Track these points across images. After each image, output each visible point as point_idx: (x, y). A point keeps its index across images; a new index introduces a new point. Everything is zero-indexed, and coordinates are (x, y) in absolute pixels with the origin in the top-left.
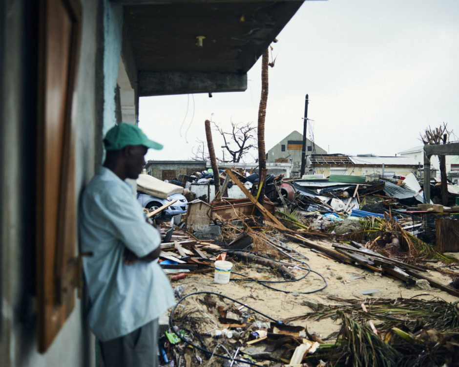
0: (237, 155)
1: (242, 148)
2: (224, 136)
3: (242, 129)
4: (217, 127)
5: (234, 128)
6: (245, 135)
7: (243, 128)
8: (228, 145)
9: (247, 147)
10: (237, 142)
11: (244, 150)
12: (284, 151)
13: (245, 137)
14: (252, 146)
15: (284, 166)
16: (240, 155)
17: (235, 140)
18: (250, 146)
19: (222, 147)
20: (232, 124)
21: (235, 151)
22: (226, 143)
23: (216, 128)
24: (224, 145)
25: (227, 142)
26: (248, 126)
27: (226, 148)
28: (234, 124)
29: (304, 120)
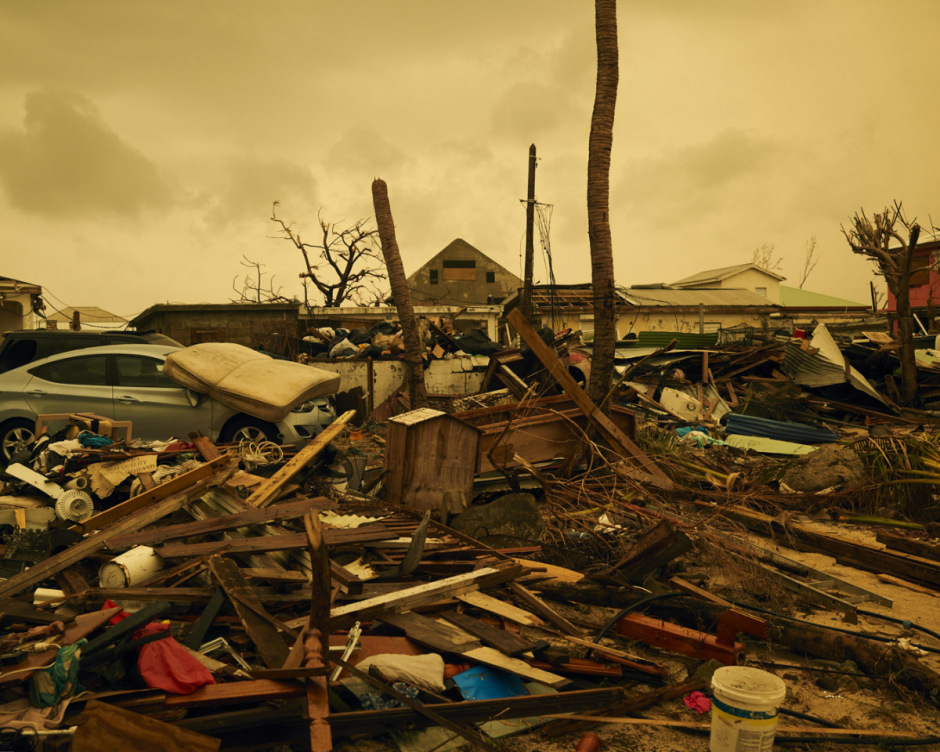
0: (336, 292)
1: (345, 278)
2: (304, 251)
3: (346, 236)
4: (288, 230)
5: (326, 233)
6: (350, 248)
7: (347, 232)
8: (313, 271)
9: (356, 277)
10: (334, 264)
11: (349, 283)
12: (437, 283)
13: (352, 253)
14: (368, 272)
15: (482, 314)
16: (340, 293)
17: (330, 259)
18: (363, 273)
19: (303, 276)
20: (323, 226)
21: (330, 285)
22: (309, 268)
23: (286, 234)
24: (306, 272)
25: (311, 264)
26: (357, 229)
27: (309, 279)
28: (326, 224)
29: (526, 204)
